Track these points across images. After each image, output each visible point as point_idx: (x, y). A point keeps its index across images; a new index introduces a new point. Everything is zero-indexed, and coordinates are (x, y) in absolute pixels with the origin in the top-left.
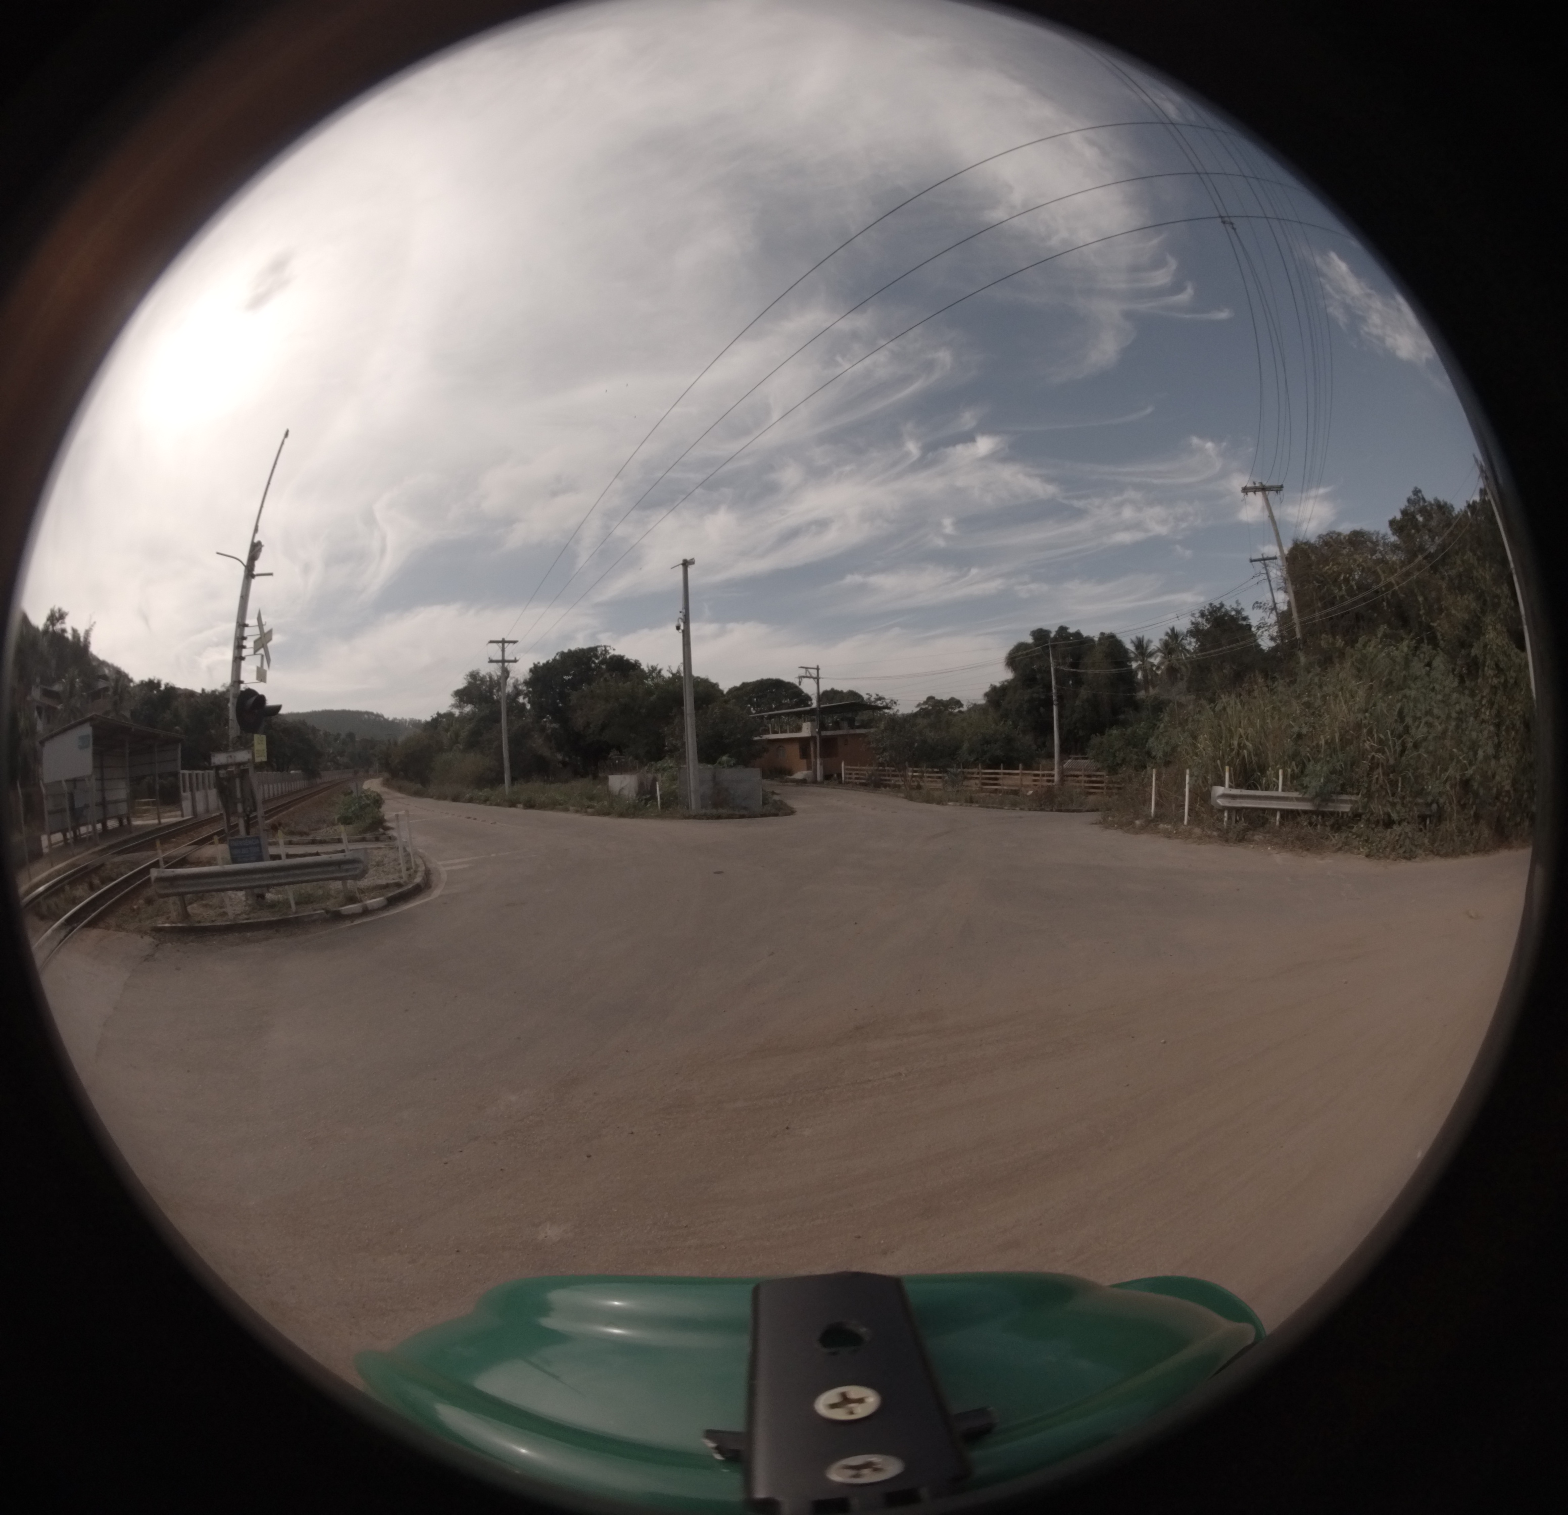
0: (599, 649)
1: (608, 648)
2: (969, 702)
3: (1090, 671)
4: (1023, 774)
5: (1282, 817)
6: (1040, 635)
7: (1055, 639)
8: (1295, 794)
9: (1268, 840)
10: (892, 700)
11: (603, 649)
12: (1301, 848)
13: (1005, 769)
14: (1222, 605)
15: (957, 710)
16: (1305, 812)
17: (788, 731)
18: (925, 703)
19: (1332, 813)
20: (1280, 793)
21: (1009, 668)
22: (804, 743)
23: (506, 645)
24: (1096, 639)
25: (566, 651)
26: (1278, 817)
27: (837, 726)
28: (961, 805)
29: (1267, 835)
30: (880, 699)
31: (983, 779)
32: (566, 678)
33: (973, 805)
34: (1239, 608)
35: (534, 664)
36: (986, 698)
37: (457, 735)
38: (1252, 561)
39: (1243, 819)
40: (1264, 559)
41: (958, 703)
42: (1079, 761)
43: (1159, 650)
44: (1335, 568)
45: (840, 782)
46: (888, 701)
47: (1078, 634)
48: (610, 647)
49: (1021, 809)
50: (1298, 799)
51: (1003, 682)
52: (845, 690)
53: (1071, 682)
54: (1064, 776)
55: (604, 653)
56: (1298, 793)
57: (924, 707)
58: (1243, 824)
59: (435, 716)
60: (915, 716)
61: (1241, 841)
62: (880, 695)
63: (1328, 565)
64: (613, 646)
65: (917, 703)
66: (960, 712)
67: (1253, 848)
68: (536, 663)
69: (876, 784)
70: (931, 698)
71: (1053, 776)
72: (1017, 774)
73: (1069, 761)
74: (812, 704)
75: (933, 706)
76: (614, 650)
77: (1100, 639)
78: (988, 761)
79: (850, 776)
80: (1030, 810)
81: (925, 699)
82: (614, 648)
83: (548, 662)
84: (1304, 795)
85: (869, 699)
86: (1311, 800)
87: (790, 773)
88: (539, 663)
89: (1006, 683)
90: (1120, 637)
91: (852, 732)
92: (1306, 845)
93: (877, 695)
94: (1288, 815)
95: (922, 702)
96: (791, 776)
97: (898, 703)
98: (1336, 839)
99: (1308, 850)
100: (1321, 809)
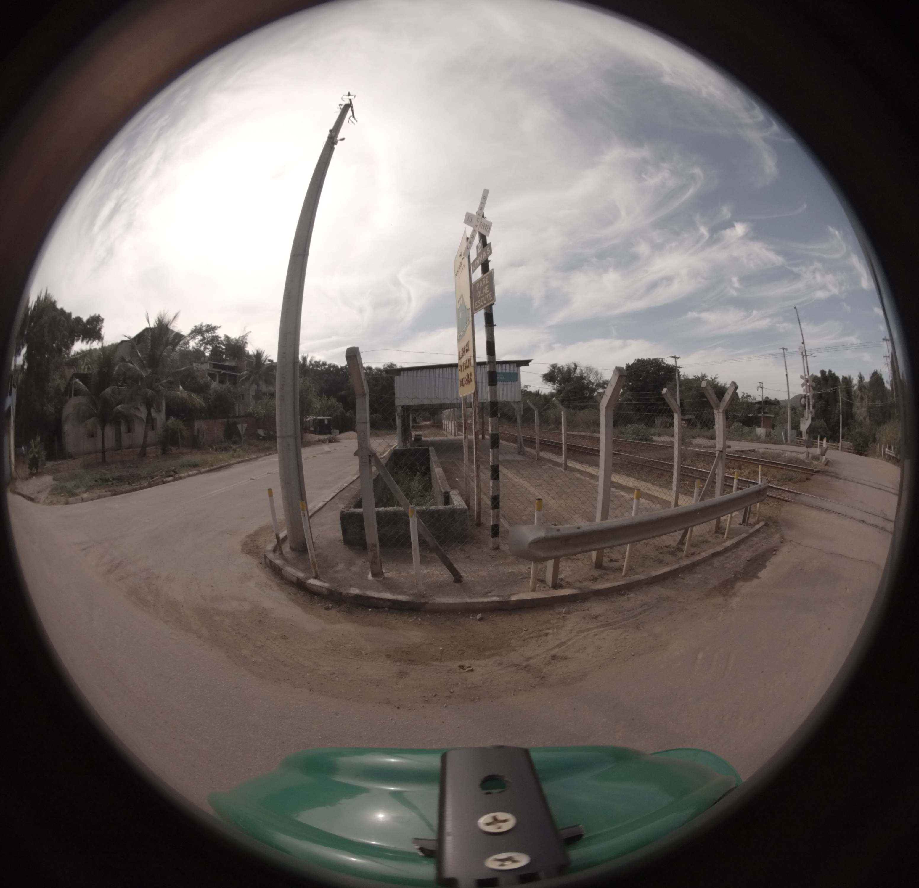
6: (823, 373)
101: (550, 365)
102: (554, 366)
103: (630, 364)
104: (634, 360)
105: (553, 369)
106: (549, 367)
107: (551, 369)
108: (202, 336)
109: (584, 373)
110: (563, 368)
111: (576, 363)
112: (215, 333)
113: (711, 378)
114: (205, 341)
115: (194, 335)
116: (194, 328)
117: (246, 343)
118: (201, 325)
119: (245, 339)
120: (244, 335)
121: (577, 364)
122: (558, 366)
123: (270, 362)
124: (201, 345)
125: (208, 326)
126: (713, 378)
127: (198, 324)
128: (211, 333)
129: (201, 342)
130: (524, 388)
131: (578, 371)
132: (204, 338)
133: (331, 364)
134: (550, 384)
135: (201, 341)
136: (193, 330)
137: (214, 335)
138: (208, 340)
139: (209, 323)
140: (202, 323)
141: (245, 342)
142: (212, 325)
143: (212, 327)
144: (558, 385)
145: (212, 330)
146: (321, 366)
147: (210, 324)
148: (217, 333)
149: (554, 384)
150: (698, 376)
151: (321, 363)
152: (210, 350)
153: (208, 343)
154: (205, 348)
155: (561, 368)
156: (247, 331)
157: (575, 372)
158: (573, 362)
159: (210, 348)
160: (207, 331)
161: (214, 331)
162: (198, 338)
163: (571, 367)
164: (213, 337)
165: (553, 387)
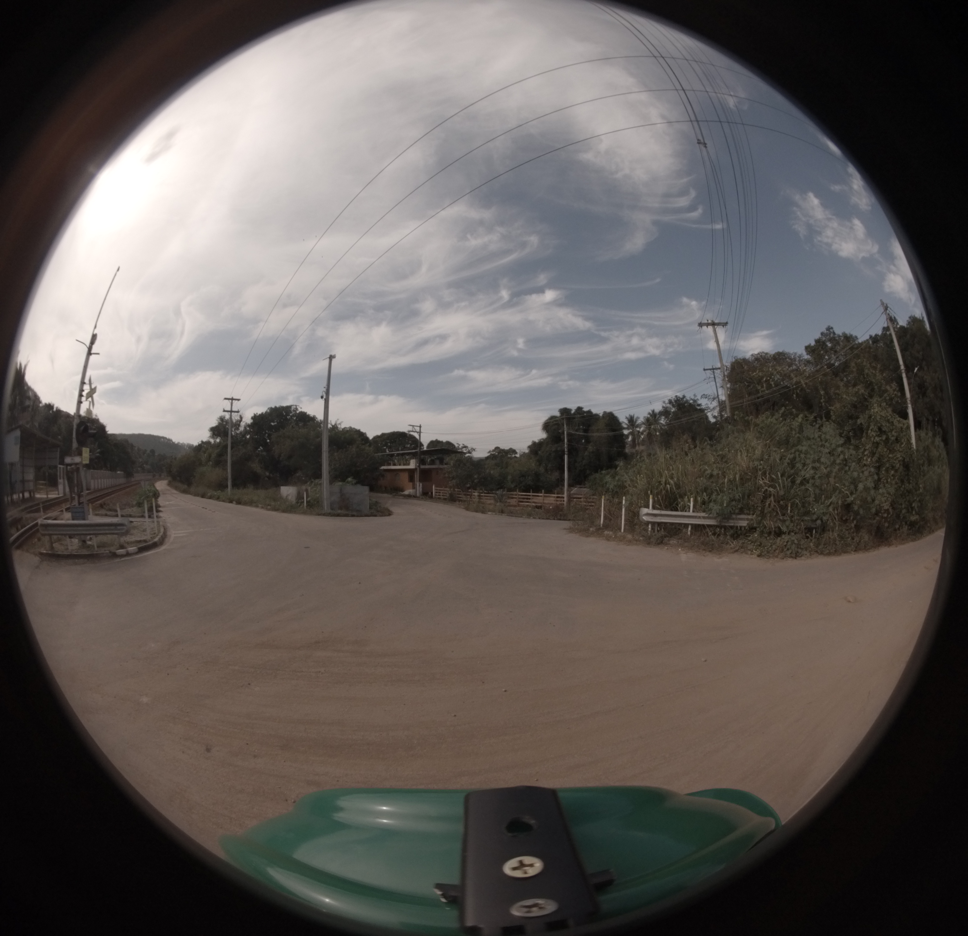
0: (292, 407)
1: (298, 407)
2: (520, 451)
3: (595, 434)
4: (545, 496)
5: (692, 528)
6: (565, 411)
7: (574, 414)
8: (703, 514)
9: (681, 544)
10: (472, 448)
11: (295, 407)
12: (704, 550)
13: (533, 492)
14: (684, 397)
15: (513, 456)
16: (709, 526)
17: (402, 464)
18: (493, 451)
19: (732, 527)
20: (691, 513)
21: (544, 431)
22: (411, 472)
23: (234, 401)
24: (601, 415)
25: (273, 407)
26: (689, 529)
27: (433, 462)
28: (496, 514)
29: (680, 541)
30: (466, 447)
31: (519, 498)
32: (272, 424)
33: (503, 514)
34: (696, 399)
35: (254, 414)
36: (529, 449)
37: (210, 456)
38: (705, 370)
39: (663, 530)
40: (713, 369)
41: (514, 452)
42: (582, 489)
43: (643, 423)
44: (760, 374)
45: (431, 497)
46: (470, 449)
47: (589, 412)
48: (299, 406)
49: (534, 518)
50: (704, 518)
51: (541, 440)
52: (444, 441)
53: (583, 441)
54: (570, 498)
55: (295, 409)
56: (705, 513)
57: (493, 453)
58: (663, 533)
59: (200, 443)
60: (487, 458)
61: (659, 544)
62: (465, 445)
63: (756, 372)
64: (301, 406)
65: (489, 450)
66: (515, 457)
67: (667, 549)
68: (255, 413)
69: (452, 499)
70: (497, 448)
71: (564, 498)
72: (541, 496)
73: (576, 489)
74: (424, 448)
75: (499, 453)
76: (301, 408)
77: (603, 415)
78: (523, 487)
79: (439, 494)
80: (539, 518)
81: (493, 448)
82: (302, 407)
83: (262, 413)
84: (709, 515)
85: (458, 447)
86: (715, 518)
87: (403, 490)
88: (257, 414)
89: (542, 440)
90: (616, 414)
91: (441, 466)
92: (710, 548)
93: (463, 445)
94: (696, 527)
95: (492, 450)
96: (402, 492)
97: (476, 450)
98: (734, 544)
99: (710, 551)
100: (723, 524)
131: (242, 424)
163: (239, 419)
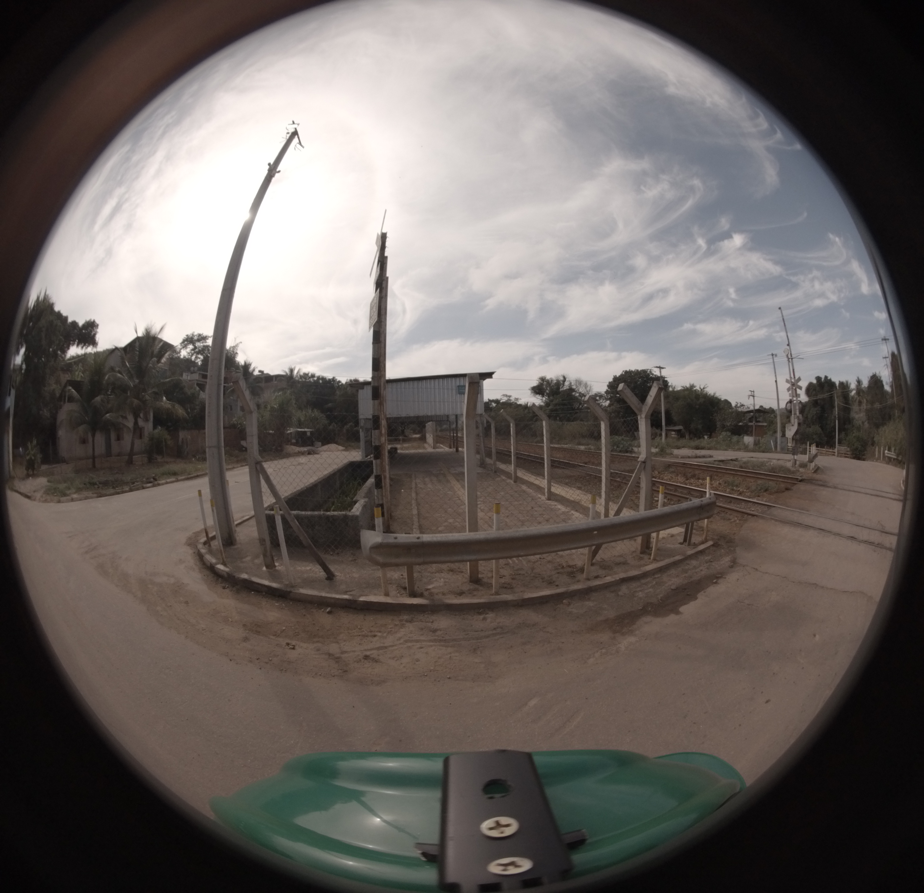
0: (647, 371)
1: (652, 371)
6: (818, 379)
21: (807, 394)
25: (628, 370)
35: (614, 376)
101: (539, 378)
102: (543, 379)
103: (618, 376)
104: (622, 371)
105: (542, 382)
106: (537, 379)
107: (540, 381)
108: (193, 345)
109: (573, 385)
110: (551, 381)
111: (565, 375)
112: (206, 342)
113: (700, 388)
114: (197, 350)
115: (186, 344)
116: (186, 337)
117: (237, 353)
118: (193, 335)
119: (236, 349)
120: (235, 345)
121: (566, 377)
122: (547, 379)
123: (260, 373)
124: (192, 355)
125: (200, 335)
126: (702, 388)
127: (189, 333)
128: (203, 343)
129: (193, 352)
130: (515, 401)
131: (567, 383)
132: (195, 348)
133: (319, 376)
134: (539, 397)
135: (192, 350)
136: (185, 339)
137: (205, 344)
138: (199, 350)
139: (201, 332)
140: (194, 332)
141: (235, 352)
142: (204, 335)
143: (203, 336)
144: (547, 398)
145: (204, 340)
146: (310, 378)
147: (201, 334)
148: (208, 343)
149: (543, 396)
150: (686, 387)
151: (310, 375)
152: (201, 359)
153: (199, 353)
154: (197, 358)
155: (550, 380)
156: (238, 341)
157: (563, 384)
158: (562, 374)
159: (201, 358)
160: (199, 340)
161: (205, 340)
162: (189, 348)
163: (560, 380)
164: (204, 346)
165: (541, 399)
